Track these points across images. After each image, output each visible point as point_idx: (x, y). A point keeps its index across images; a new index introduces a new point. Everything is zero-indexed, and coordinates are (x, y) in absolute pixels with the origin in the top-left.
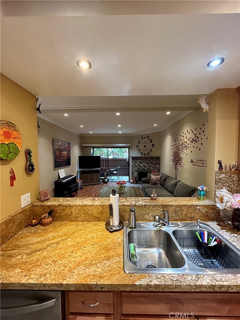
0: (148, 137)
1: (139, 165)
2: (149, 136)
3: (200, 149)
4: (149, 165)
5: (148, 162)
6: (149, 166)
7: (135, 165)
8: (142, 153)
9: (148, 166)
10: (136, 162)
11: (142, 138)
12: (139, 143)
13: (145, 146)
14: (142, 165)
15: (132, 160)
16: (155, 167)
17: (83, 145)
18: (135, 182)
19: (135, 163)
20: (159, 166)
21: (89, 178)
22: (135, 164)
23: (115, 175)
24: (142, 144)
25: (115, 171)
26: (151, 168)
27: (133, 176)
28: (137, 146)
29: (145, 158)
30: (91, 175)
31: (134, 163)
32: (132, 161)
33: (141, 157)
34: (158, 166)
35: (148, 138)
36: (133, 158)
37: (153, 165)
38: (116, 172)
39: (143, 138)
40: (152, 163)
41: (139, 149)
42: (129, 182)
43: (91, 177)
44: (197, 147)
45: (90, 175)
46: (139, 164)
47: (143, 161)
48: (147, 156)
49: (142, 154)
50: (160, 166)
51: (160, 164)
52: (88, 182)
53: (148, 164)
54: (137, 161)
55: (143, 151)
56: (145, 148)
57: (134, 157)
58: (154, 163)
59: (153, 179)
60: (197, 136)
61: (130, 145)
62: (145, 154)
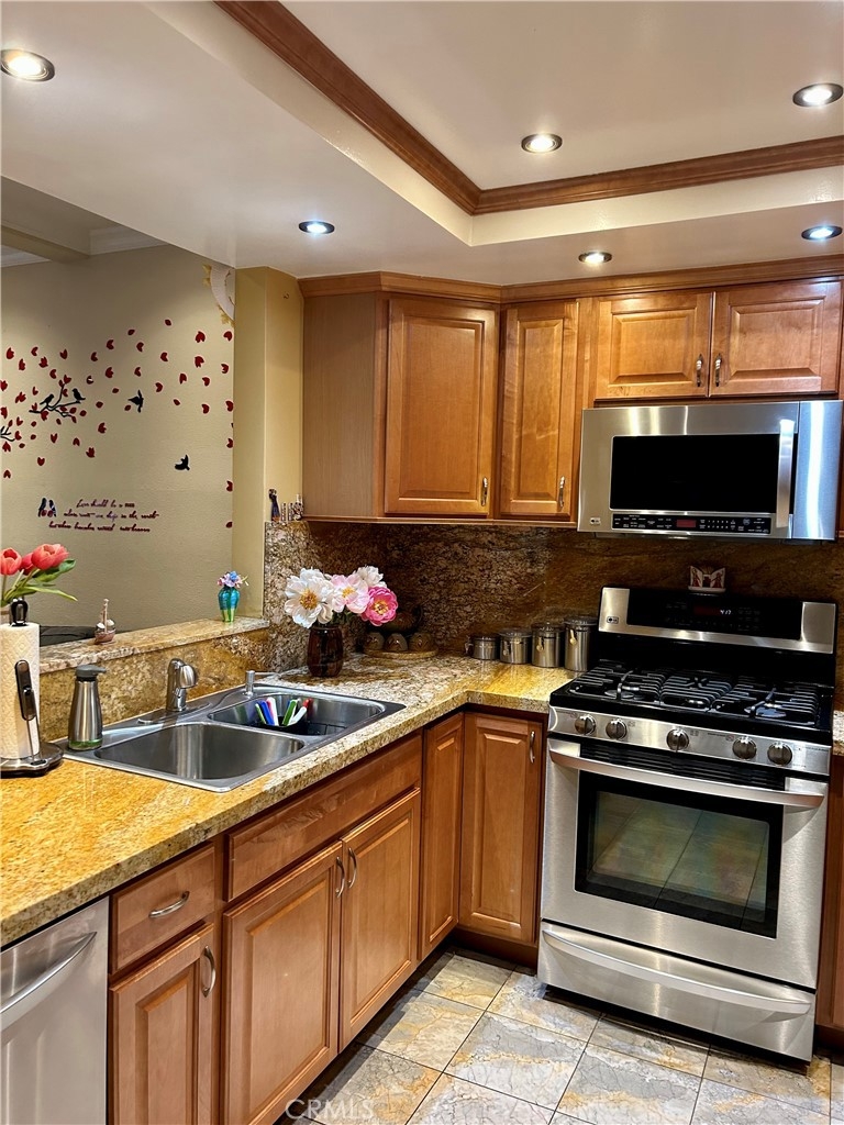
3: (91, 453)
44: (76, 442)
60: (75, 391)
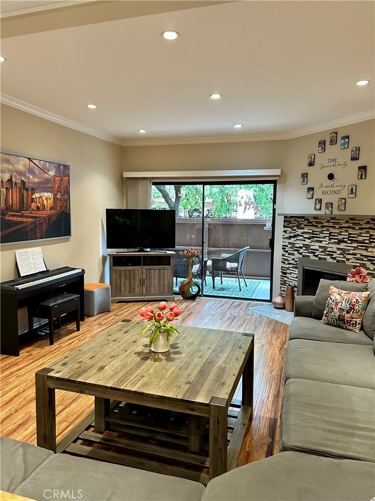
0: (344, 138)
1: (307, 247)
2: (347, 137)
4: (342, 246)
5: (340, 234)
6: (344, 252)
7: (293, 244)
8: (320, 201)
9: (338, 249)
10: (298, 235)
11: (322, 144)
12: (311, 164)
13: (331, 177)
14: (316, 246)
15: (284, 226)
16: (366, 256)
17: (127, 175)
18: (288, 306)
19: (295, 236)
21: (137, 280)
22: (292, 241)
23: (232, 273)
24: (322, 167)
25: (230, 260)
26: (348, 260)
27: (284, 283)
28: (305, 176)
29: (328, 221)
30: (144, 271)
31: (290, 238)
32: (285, 232)
33: (315, 218)
35: (344, 144)
36: (289, 220)
37: (355, 248)
38: (235, 265)
39: (324, 143)
40: (352, 241)
41: (309, 185)
42: (270, 301)
43: (144, 277)
45: (140, 271)
46: (307, 242)
47: (322, 232)
48: (336, 212)
49: (318, 207)
52: (133, 290)
53: (340, 242)
54: (300, 231)
55: (324, 193)
56: (331, 182)
57: (291, 217)
58: (363, 242)
59: (337, 304)
61: (277, 172)
62: (329, 205)
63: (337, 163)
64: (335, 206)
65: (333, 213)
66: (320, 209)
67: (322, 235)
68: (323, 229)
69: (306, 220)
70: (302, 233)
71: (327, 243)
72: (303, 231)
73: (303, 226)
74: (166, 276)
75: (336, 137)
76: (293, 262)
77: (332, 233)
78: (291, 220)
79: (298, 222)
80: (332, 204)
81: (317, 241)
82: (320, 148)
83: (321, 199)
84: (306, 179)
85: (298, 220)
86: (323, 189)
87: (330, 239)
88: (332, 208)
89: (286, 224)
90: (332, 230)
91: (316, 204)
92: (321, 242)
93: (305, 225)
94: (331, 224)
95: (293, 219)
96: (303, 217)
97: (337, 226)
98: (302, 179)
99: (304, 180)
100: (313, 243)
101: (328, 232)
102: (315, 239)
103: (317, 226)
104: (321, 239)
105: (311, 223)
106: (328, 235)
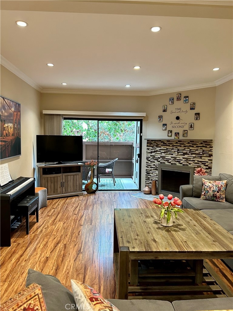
0: (186, 97)
1: (163, 158)
2: (188, 97)
4: (186, 156)
5: (184, 150)
7: (154, 156)
8: (171, 132)
9: (183, 158)
10: (157, 151)
11: (172, 100)
12: (164, 111)
13: (178, 118)
14: (169, 157)
15: (147, 146)
16: (201, 162)
17: (45, 112)
18: (153, 192)
19: (155, 152)
20: (209, 160)
21: (59, 184)
22: (153, 154)
24: (172, 112)
25: (108, 167)
26: (190, 164)
27: (148, 179)
28: (160, 117)
29: (177, 143)
30: (64, 177)
31: (151, 152)
32: (148, 149)
33: (168, 141)
34: (206, 159)
35: (186, 101)
36: (150, 142)
37: (194, 157)
38: (110, 170)
39: (173, 99)
40: (192, 154)
41: (164, 122)
42: (140, 190)
43: (64, 181)
46: (163, 155)
47: (173, 149)
48: (181, 138)
49: (170, 135)
50: (211, 160)
51: (211, 155)
53: (184, 154)
54: (158, 149)
55: (173, 127)
56: (178, 121)
58: (199, 154)
61: (144, 114)
62: (177, 134)
63: (181, 111)
64: (181, 134)
65: (180, 138)
66: (171, 136)
67: (173, 151)
68: (173, 147)
69: (162, 142)
70: (159, 150)
71: (176, 155)
72: (160, 148)
73: (160, 145)
74: (78, 180)
75: (181, 96)
76: (154, 166)
77: (179, 149)
78: (152, 142)
79: (157, 143)
80: (178, 133)
81: (170, 154)
82: (170, 102)
83: (172, 131)
84: (161, 119)
85: (156, 142)
86: (173, 125)
87: (178, 153)
88: (179, 135)
89: (149, 145)
90: (179, 148)
91: (168, 133)
92: (172, 154)
93: (161, 145)
94: (179, 145)
95: (154, 142)
96: (160, 141)
97: (182, 146)
98: (159, 119)
99: (160, 119)
100: (167, 155)
101: (177, 149)
102: (168, 153)
103: (169, 146)
104: (172, 153)
105: (166, 144)
106: (177, 151)
